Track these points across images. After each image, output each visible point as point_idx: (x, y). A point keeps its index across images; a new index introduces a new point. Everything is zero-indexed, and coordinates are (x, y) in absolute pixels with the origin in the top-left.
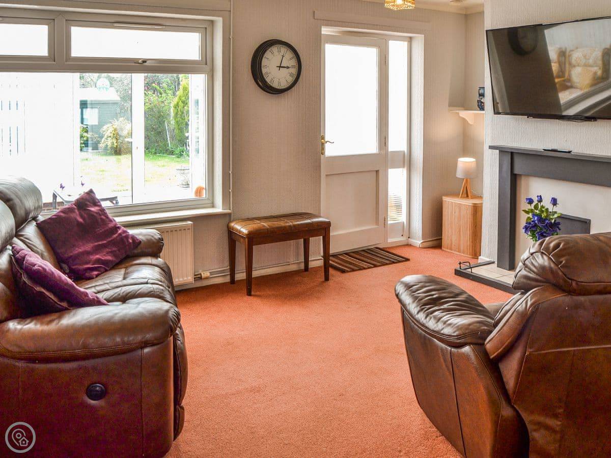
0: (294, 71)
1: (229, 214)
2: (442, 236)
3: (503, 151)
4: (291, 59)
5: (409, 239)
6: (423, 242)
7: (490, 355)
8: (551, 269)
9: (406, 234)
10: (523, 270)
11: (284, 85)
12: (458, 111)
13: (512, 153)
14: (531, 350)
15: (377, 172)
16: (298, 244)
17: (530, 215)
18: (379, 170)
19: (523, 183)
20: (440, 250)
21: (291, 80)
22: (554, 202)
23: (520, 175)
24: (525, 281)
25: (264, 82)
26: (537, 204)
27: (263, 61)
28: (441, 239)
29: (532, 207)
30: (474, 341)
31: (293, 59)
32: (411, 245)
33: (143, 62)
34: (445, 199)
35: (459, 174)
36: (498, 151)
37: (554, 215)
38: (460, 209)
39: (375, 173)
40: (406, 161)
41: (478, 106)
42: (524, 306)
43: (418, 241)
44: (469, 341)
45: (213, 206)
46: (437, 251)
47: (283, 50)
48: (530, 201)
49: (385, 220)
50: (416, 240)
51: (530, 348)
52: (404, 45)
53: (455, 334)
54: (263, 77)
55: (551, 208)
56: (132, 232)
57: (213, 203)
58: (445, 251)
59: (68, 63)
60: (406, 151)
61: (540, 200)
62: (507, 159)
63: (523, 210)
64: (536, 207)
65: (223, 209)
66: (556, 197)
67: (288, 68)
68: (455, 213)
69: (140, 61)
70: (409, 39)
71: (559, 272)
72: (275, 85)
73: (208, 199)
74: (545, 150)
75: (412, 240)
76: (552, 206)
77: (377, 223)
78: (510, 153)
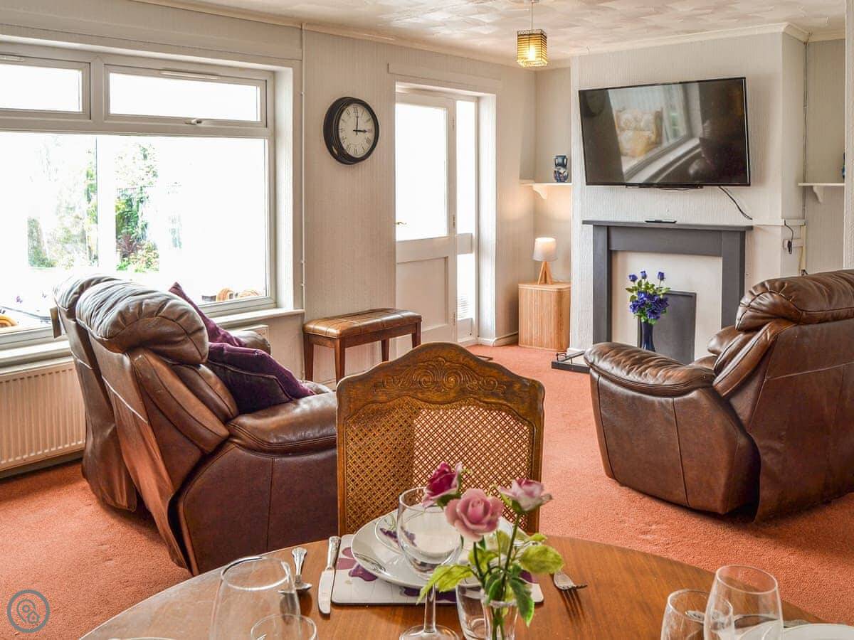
0: (370, 136)
1: (302, 315)
2: (518, 330)
3: (597, 226)
4: (367, 121)
5: (479, 338)
6: (498, 340)
7: (720, 393)
8: (783, 304)
9: (475, 333)
10: (748, 312)
11: (360, 154)
12: (530, 185)
13: (608, 227)
14: (769, 377)
15: (446, 258)
16: (373, 348)
17: (635, 293)
18: (447, 257)
19: (619, 260)
20: (519, 348)
21: (367, 147)
22: (662, 276)
23: (616, 251)
24: (752, 320)
25: (340, 148)
26: (641, 281)
27: (340, 125)
28: (518, 334)
29: (636, 284)
30: (700, 385)
31: (370, 122)
32: (481, 345)
33: (198, 122)
34: (521, 286)
35: (538, 256)
36: (592, 226)
37: (661, 291)
38: (542, 297)
39: (443, 261)
40: (476, 245)
41: (556, 177)
42: (763, 337)
43: (491, 340)
44: (695, 386)
45: (277, 306)
46: (515, 348)
47: (360, 110)
48: (634, 278)
49: (455, 315)
50: (490, 338)
51: (769, 375)
52: (471, 106)
53: (681, 382)
54: (339, 141)
55: (657, 283)
56: (234, 333)
57: (276, 303)
58: (525, 347)
59: (106, 122)
60: (474, 235)
61: (645, 277)
62: (603, 234)
63: (627, 289)
64: (640, 284)
65: (295, 309)
66: (662, 272)
67: (365, 131)
68: (535, 301)
69: (193, 121)
70: (476, 99)
71: (791, 304)
72: (351, 153)
73: (270, 298)
74: (647, 222)
75: (482, 339)
76: (659, 280)
77: (447, 320)
78: (606, 228)
